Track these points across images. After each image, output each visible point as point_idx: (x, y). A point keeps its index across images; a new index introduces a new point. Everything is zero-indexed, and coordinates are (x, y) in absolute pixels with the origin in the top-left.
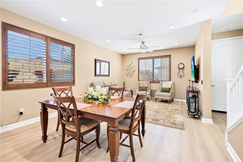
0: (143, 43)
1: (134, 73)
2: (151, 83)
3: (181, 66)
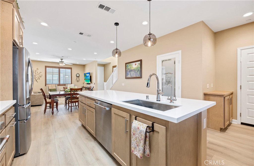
0: (62, 59)
1: (40, 78)
2: (58, 86)
3: (78, 75)
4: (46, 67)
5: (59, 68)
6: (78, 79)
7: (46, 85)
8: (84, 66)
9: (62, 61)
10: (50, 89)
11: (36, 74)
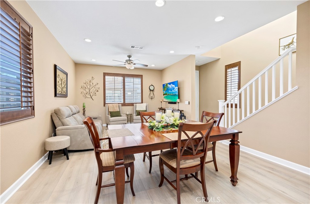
0: (129, 57)
1: (97, 93)
2: (122, 106)
3: (152, 88)
4: (105, 74)
5: (124, 76)
6: (152, 95)
7: (104, 106)
8: (161, 72)
9: (130, 59)
10: (111, 111)
11: (91, 87)
